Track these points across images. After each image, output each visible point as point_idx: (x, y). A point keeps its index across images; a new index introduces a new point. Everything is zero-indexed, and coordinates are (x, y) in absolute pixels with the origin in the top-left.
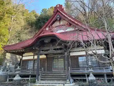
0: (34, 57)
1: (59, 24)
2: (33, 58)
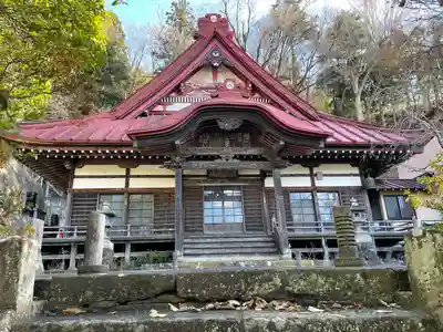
0: (127, 184)
1: (212, 81)
2: (123, 186)
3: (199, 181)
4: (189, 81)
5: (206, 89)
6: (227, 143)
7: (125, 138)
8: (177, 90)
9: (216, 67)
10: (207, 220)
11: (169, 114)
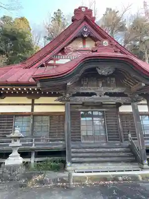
2: (30, 111)
3: (78, 108)
4: (69, 46)
5: (79, 51)
6: (101, 85)
7: (31, 80)
8: (62, 51)
9: (85, 38)
10: (83, 133)
11: (58, 65)
